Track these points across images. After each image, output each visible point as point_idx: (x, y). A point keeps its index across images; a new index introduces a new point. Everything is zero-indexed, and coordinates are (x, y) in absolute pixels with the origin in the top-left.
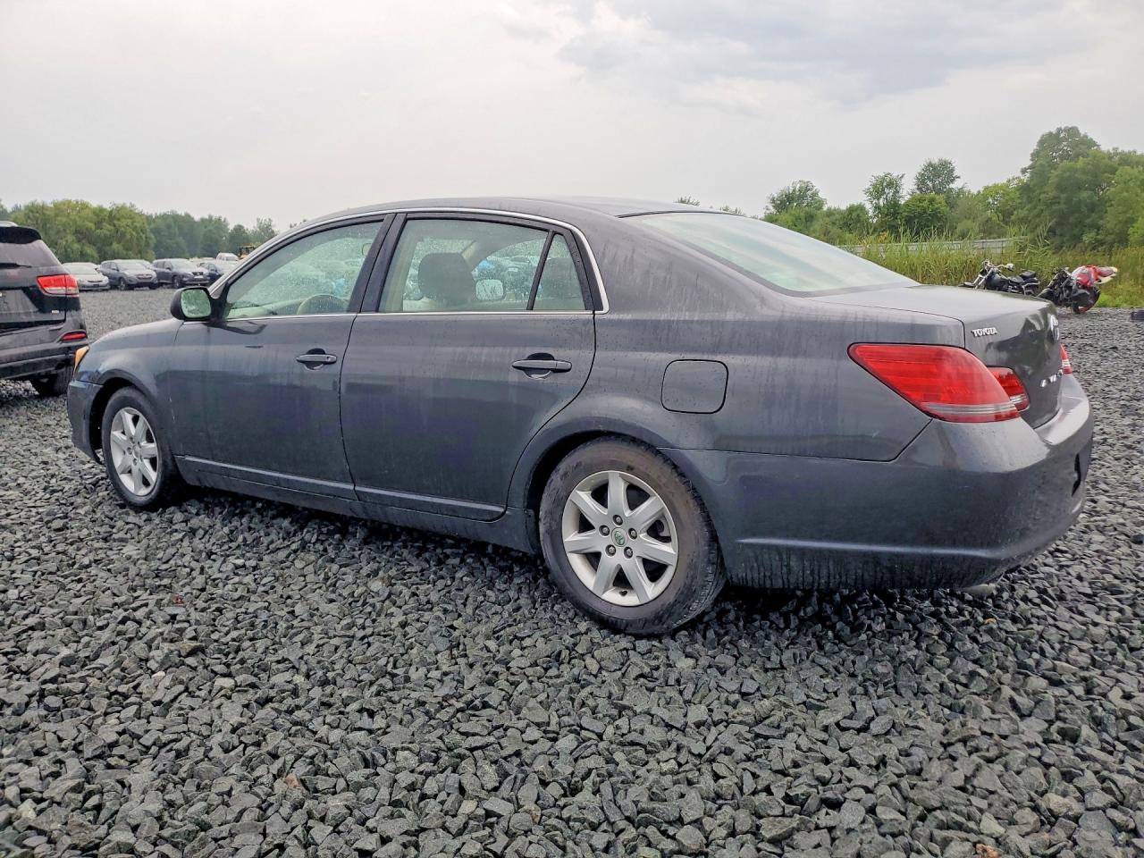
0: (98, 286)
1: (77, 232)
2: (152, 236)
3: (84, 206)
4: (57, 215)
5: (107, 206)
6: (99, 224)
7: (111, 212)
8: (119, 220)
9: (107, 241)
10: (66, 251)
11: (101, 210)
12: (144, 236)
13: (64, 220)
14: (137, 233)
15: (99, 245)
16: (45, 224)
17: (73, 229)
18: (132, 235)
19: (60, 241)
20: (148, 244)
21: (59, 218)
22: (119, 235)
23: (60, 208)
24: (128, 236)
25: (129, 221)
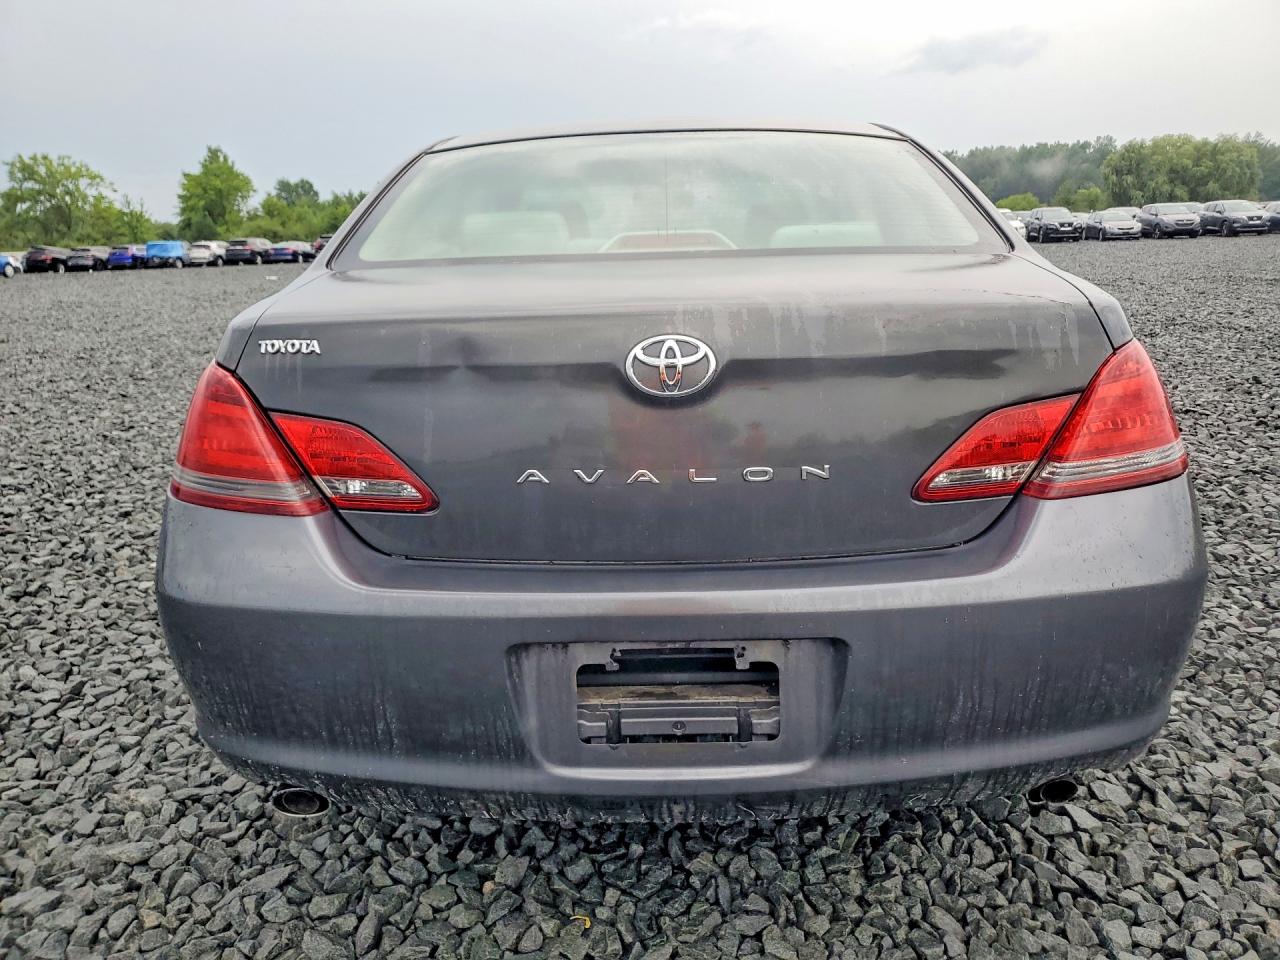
0: (1128, 233)
1: (1172, 171)
2: (1260, 172)
3: (1187, 140)
4: (1153, 154)
5: (1213, 138)
6: (1197, 163)
7: (1216, 145)
8: (1223, 154)
9: (1203, 180)
10: (1154, 194)
11: (1205, 143)
12: (1248, 172)
13: (1160, 158)
14: (1241, 168)
15: (1192, 186)
16: (1138, 165)
17: (1168, 167)
18: (1234, 171)
19: (1149, 183)
20: (1252, 180)
21: (1155, 157)
22: (1217, 173)
23: (1158, 146)
24: (1229, 173)
25: (1235, 155)
